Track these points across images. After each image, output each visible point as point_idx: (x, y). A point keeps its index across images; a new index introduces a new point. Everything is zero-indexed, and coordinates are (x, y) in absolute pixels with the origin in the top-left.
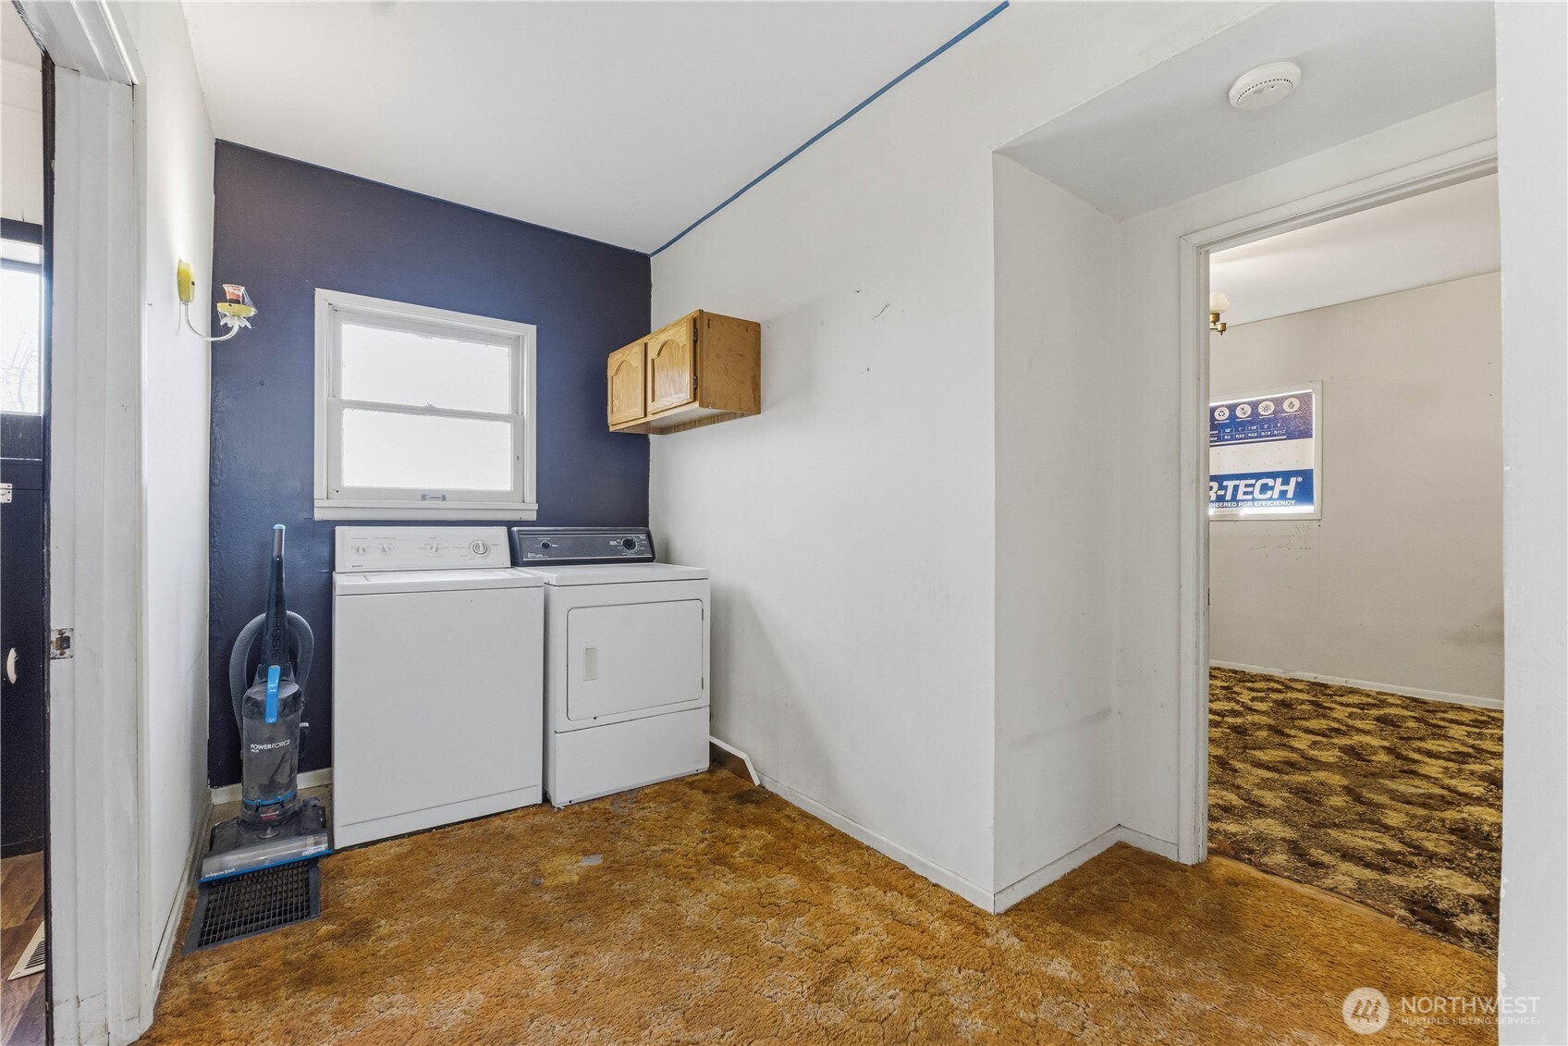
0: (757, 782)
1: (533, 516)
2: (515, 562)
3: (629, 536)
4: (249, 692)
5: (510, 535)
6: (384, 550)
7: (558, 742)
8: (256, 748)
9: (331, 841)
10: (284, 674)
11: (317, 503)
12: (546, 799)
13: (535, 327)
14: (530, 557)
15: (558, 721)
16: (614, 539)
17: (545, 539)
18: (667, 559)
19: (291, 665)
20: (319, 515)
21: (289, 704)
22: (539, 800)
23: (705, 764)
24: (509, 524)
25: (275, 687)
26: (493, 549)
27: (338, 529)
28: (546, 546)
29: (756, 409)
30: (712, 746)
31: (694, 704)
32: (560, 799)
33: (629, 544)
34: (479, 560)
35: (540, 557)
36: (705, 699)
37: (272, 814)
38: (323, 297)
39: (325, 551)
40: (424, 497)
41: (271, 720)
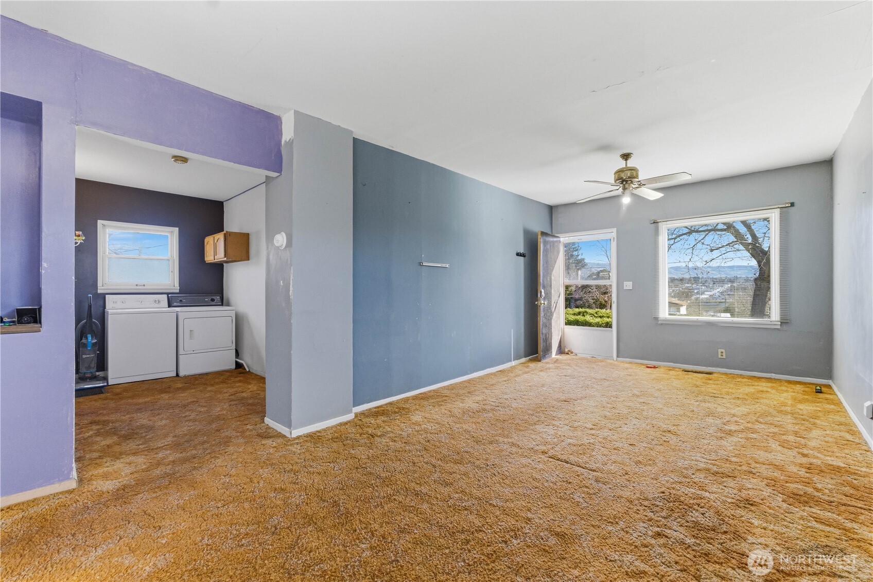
0: (248, 370)
1: (178, 291)
2: (170, 306)
3: (213, 298)
4: (82, 341)
5: (168, 297)
6: (123, 302)
7: (181, 357)
8: (84, 356)
9: (108, 383)
10: (92, 337)
11: (99, 288)
12: (177, 375)
13: (178, 229)
14: (175, 304)
15: (181, 351)
16: (207, 298)
17: (180, 299)
18: (228, 305)
19: (94, 335)
20: (99, 291)
21: (94, 344)
22: (175, 375)
23: (234, 366)
24: (168, 294)
25: (90, 340)
26: (162, 302)
27: (107, 296)
28: (181, 301)
29: (248, 258)
30: (236, 361)
31: (229, 348)
32: (182, 374)
33: (213, 300)
34: (156, 305)
35: (178, 304)
36: (234, 347)
37: (89, 375)
38: (100, 222)
39: (102, 303)
40: (137, 285)
41: (89, 348)
